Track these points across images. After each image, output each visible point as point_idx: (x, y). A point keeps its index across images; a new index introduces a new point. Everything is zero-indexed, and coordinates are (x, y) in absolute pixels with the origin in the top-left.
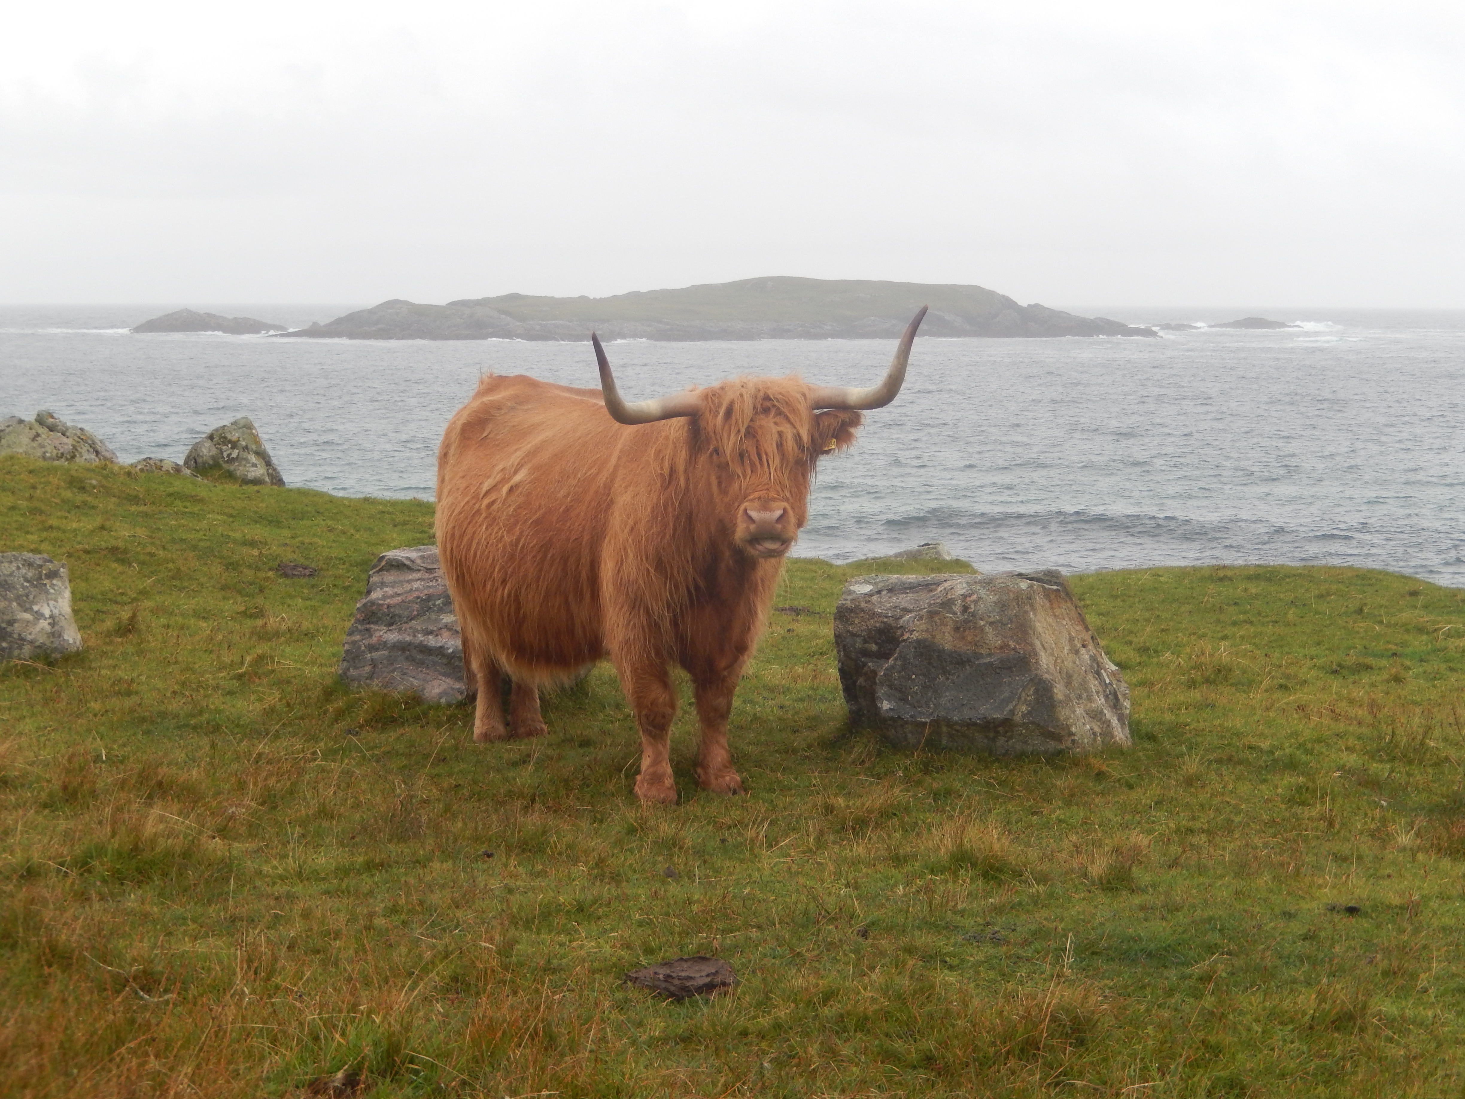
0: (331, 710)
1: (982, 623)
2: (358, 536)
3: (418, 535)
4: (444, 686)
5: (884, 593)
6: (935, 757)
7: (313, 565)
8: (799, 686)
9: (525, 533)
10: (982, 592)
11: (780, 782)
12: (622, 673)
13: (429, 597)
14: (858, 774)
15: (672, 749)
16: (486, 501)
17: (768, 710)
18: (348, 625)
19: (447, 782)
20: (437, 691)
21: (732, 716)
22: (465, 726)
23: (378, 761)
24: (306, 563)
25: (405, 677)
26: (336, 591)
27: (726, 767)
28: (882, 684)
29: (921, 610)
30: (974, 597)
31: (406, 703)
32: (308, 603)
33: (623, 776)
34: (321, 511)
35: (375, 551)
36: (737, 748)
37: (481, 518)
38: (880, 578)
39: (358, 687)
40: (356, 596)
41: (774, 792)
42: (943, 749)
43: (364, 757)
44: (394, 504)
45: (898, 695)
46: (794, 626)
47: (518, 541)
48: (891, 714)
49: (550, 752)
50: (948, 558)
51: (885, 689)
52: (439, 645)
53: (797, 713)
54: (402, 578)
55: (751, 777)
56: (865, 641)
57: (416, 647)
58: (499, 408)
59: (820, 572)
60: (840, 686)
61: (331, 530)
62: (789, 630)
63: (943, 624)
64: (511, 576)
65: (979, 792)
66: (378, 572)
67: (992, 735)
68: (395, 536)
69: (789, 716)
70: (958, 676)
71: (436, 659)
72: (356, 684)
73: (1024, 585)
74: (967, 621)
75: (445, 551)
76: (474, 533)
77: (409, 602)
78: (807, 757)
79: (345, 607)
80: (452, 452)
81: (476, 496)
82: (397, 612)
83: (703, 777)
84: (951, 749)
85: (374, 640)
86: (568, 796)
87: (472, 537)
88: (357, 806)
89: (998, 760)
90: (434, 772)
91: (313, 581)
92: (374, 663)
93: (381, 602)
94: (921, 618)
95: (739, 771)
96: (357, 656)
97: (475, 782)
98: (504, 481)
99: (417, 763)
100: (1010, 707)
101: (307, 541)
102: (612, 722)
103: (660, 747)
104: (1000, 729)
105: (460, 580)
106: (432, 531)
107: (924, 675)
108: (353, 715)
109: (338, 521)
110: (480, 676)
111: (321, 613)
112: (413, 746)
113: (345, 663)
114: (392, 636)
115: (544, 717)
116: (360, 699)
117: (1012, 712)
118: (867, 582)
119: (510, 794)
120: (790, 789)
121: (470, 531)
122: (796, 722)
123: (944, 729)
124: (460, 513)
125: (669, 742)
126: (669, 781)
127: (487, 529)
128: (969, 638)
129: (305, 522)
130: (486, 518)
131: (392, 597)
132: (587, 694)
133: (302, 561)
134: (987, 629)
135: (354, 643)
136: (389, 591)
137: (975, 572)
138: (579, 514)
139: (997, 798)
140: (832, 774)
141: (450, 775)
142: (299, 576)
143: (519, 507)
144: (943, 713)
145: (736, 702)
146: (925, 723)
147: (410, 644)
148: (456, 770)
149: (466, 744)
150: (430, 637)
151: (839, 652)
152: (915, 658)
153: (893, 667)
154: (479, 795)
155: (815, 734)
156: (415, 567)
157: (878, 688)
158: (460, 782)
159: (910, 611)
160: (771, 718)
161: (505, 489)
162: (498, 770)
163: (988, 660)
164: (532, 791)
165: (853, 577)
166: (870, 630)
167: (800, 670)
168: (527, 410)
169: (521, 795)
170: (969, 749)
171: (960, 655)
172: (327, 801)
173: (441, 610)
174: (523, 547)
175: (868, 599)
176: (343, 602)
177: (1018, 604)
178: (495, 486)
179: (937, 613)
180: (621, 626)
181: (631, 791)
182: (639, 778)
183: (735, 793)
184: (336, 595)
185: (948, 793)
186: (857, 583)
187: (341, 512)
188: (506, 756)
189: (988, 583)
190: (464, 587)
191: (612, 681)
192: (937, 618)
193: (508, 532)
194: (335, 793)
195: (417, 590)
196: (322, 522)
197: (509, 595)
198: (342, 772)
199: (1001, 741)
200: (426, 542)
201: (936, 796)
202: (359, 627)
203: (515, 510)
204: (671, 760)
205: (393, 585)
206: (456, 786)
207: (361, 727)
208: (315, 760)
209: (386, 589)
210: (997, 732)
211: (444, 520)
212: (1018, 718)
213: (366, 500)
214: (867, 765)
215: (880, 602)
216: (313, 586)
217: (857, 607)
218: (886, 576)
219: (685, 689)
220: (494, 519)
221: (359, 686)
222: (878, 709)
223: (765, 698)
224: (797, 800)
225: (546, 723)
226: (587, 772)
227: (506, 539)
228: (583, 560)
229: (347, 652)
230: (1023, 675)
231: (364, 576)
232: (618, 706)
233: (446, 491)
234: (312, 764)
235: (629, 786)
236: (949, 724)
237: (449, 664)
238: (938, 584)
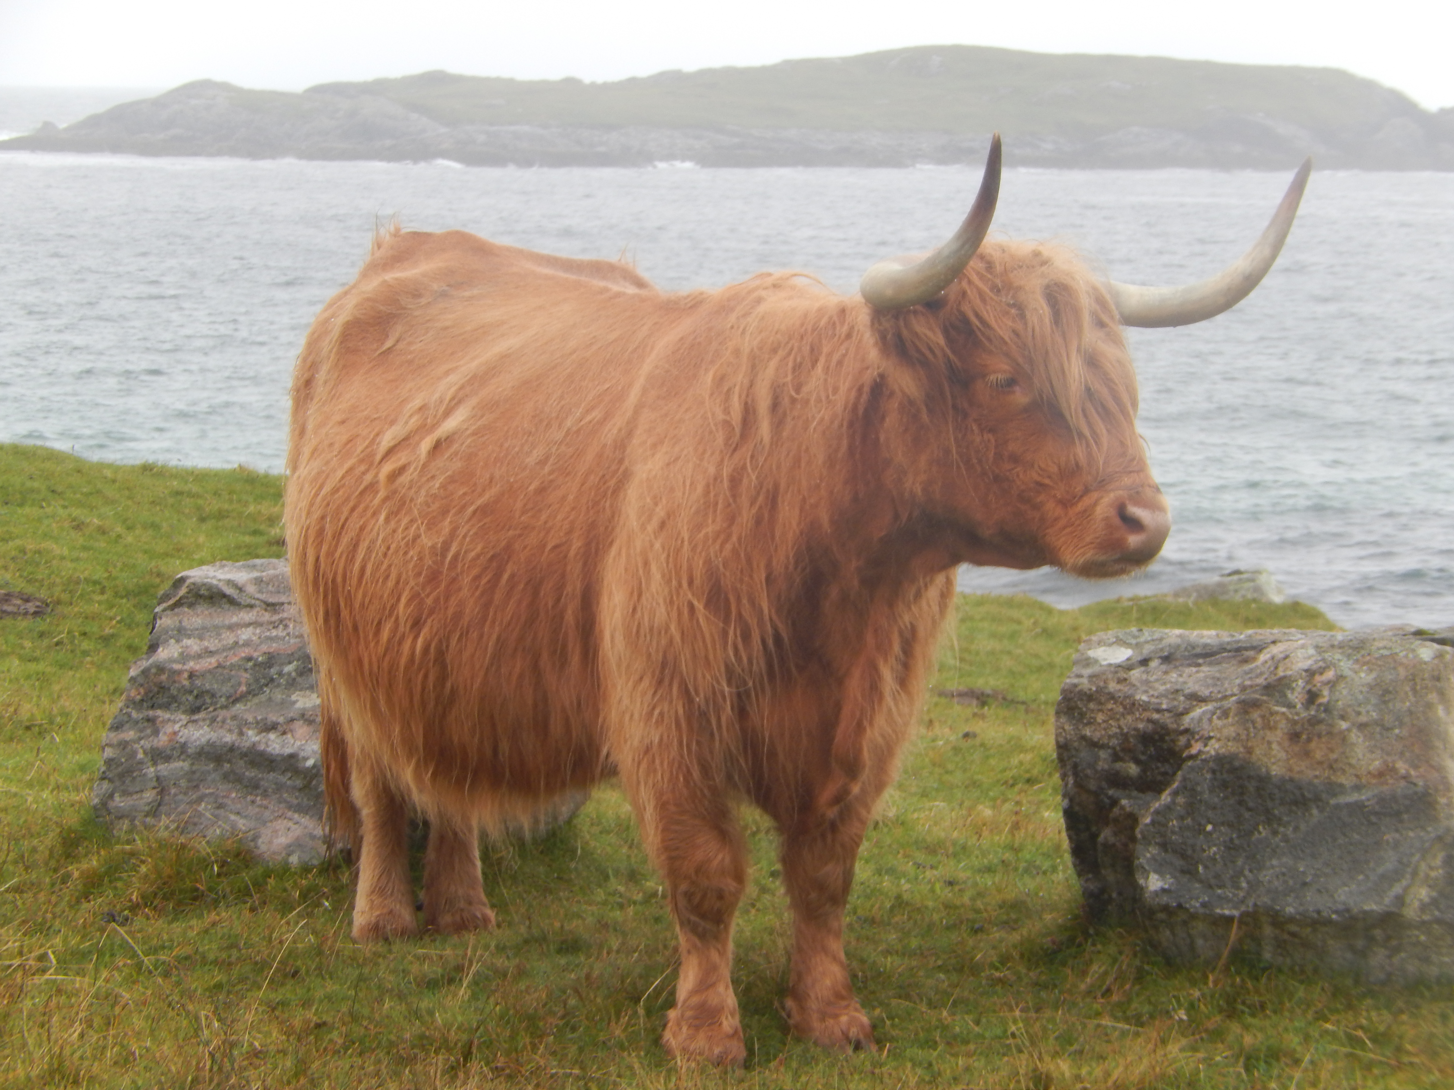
0: (76, 874)
1: (1344, 725)
2: (130, 539)
3: (247, 539)
4: (297, 831)
5: (1154, 664)
6: (1249, 984)
7: (43, 594)
8: (985, 843)
9: (462, 531)
10: (1346, 666)
11: (945, 1028)
12: (640, 810)
13: (271, 660)
14: (1098, 1014)
15: (738, 960)
16: (388, 468)
17: (925, 888)
18: (113, 709)
19: (299, 1018)
20: (282, 841)
21: (854, 898)
22: (336, 909)
23: (166, 975)
24: (29, 589)
25: (221, 812)
26: (86, 645)
27: (839, 996)
28: (1147, 841)
29: (1225, 697)
30: (1330, 675)
31: (223, 864)
32: (33, 667)
33: (641, 1011)
34: (60, 489)
35: (163, 569)
36: (863, 961)
37: (377, 501)
38: (1146, 635)
39: (130, 831)
40: (125, 654)
41: (934, 1045)
42: (1264, 970)
43: (139, 966)
44: (201, 477)
45: (1179, 862)
46: (977, 727)
47: (446, 546)
48: (1165, 899)
49: (500, 962)
50: (1277, 599)
51: (1154, 850)
52: (288, 751)
53: (980, 895)
54: (218, 621)
55: (891, 1018)
56: (1116, 757)
57: (244, 755)
58: (416, 295)
59: (1028, 623)
60: (1066, 844)
61: (79, 526)
62: (966, 735)
63: (1269, 727)
64: (431, 612)
65: (1333, 1056)
66: (172, 608)
67: (1360, 943)
68: (201, 539)
69: (966, 899)
70: (1296, 829)
71: (283, 779)
72: (125, 825)
73: (1426, 652)
74: (1314, 722)
75: (303, 563)
76: (362, 529)
77: (232, 667)
78: (1000, 980)
79: (103, 674)
80: (321, 376)
81: (368, 459)
82: (208, 687)
83: (796, 1018)
84: (1280, 970)
85: (162, 740)
86: (534, 1047)
87: (358, 536)
88: (125, 1060)
89: (1371, 993)
90: (276, 997)
91: (42, 625)
92: (161, 786)
93: (177, 667)
94: (1225, 714)
95: (867, 1004)
96: (129, 772)
97: (354, 1017)
98: (423, 429)
99: (242, 980)
100: (1397, 889)
101: (31, 546)
102: (621, 906)
103: (715, 956)
104: (1378, 933)
105: (332, 622)
106: (275, 532)
107: (1230, 825)
108: (119, 884)
109: (92, 508)
110: (367, 812)
111: (56, 688)
112: (233, 946)
113: (106, 785)
114: (197, 734)
115: (489, 894)
116: (132, 854)
117: (1400, 900)
118: (1120, 642)
119: (423, 1042)
120: (966, 1042)
121: (354, 525)
122: (977, 911)
123: (1268, 930)
124: (335, 490)
125: (731, 946)
126: (730, 1022)
127: (387, 520)
128: (1318, 755)
129: (27, 510)
130: (386, 499)
131: (199, 656)
132: (574, 851)
133: (20, 585)
134: (1355, 737)
135: (123, 745)
136: (193, 645)
137: (1330, 626)
138: (564, 498)
139: (1368, 1067)
140: (1048, 1013)
141: (306, 1004)
142: (14, 615)
143: (452, 480)
144: (1266, 900)
145: (862, 872)
146: (1230, 919)
147: (232, 749)
148: (319, 994)
149: (338, 945)
150: (272, 736)
151: (1064, 777)
152: (1211, 791)
153: (1169, 808)
154: (361, 1042)
155: (1015, 937)
156: (244, 600)
157: (1139, 847)
158: (325, 1018)
159: (1203, 700)
160: (930, 904)
161: (426, 445)
162: (401, 997)
163: (1353, 797)
164: (465, 1037)
165: (1091, 632)
166: (1125, 736)
167: (988, 812)
168: (471, 298)
169: (446, 1045)
170: (1316, 971)
171: (1300, 788)
172: (67, 1051)
173: (292, 684)
174: (456, 557)
175: (1122, 675)
176: (99, 667)
177: (1414, 690)
178: (406, 439)
179: (1255, 704)
180: (636, 716)
181: (657, 1041)
182: (672, 1014)
183: (858, 1047)
184: (85, 653)
185: (1274, 1055)
186: (1100, 643)
187: (99, 492)
188: (415, 968)
189: (1357, 649)
190: (338, 636)
191: (623, 828)
192: (1256, 715)
193: (429, 528)
194: (82, 1036)
195: (247, 644)
196: (61, 511)
197: (426, 650)
198: (96, 996)
199: (1378, 957)
200: (262, 551)
201: (1250, 1060)
202: (134, 714)
203: (443, 486)
204: (736, 982)
205: (200, 634)
206: (318, 1026)
207: (134, 908)
208: (44, 971)
209: (187, 642)
210: (1371, 939)
211: (304, 504)
212: (1411, 912)
213: (147, 469)
214: (1115, 998)
215: (1147, 682)
216: (42, 635)
217: (1100, 690)
218: (1158, 632)
219: (764, 844)
220: (403, 503)
221: (132, 829)
222: (1138, 890)
223: (918, 866)
224: (979, 1063)
225: (493, 906)
226: (572, 1002)
227: (426, 541)
228: (569, 589)
229: (109, 762)
230: (1423, 828)
231: (142, 617)
232: (633, 876)
233: (307, 451)
234: (39, 980)
235: (654, 1030)
236: (1278, 920)
237: (306, 788)
238: (1259, 649)
